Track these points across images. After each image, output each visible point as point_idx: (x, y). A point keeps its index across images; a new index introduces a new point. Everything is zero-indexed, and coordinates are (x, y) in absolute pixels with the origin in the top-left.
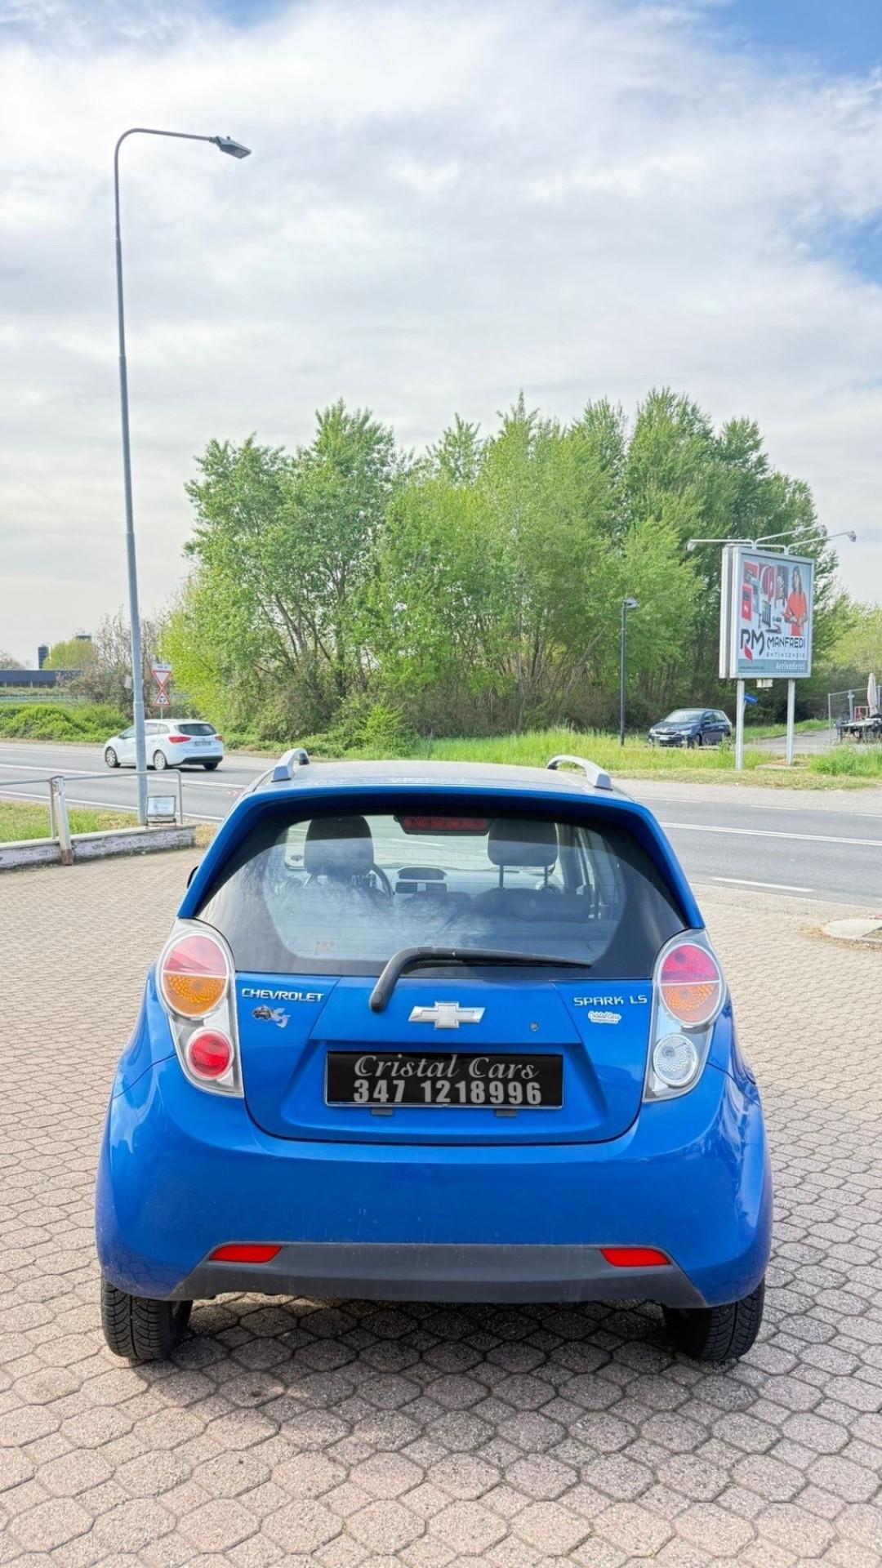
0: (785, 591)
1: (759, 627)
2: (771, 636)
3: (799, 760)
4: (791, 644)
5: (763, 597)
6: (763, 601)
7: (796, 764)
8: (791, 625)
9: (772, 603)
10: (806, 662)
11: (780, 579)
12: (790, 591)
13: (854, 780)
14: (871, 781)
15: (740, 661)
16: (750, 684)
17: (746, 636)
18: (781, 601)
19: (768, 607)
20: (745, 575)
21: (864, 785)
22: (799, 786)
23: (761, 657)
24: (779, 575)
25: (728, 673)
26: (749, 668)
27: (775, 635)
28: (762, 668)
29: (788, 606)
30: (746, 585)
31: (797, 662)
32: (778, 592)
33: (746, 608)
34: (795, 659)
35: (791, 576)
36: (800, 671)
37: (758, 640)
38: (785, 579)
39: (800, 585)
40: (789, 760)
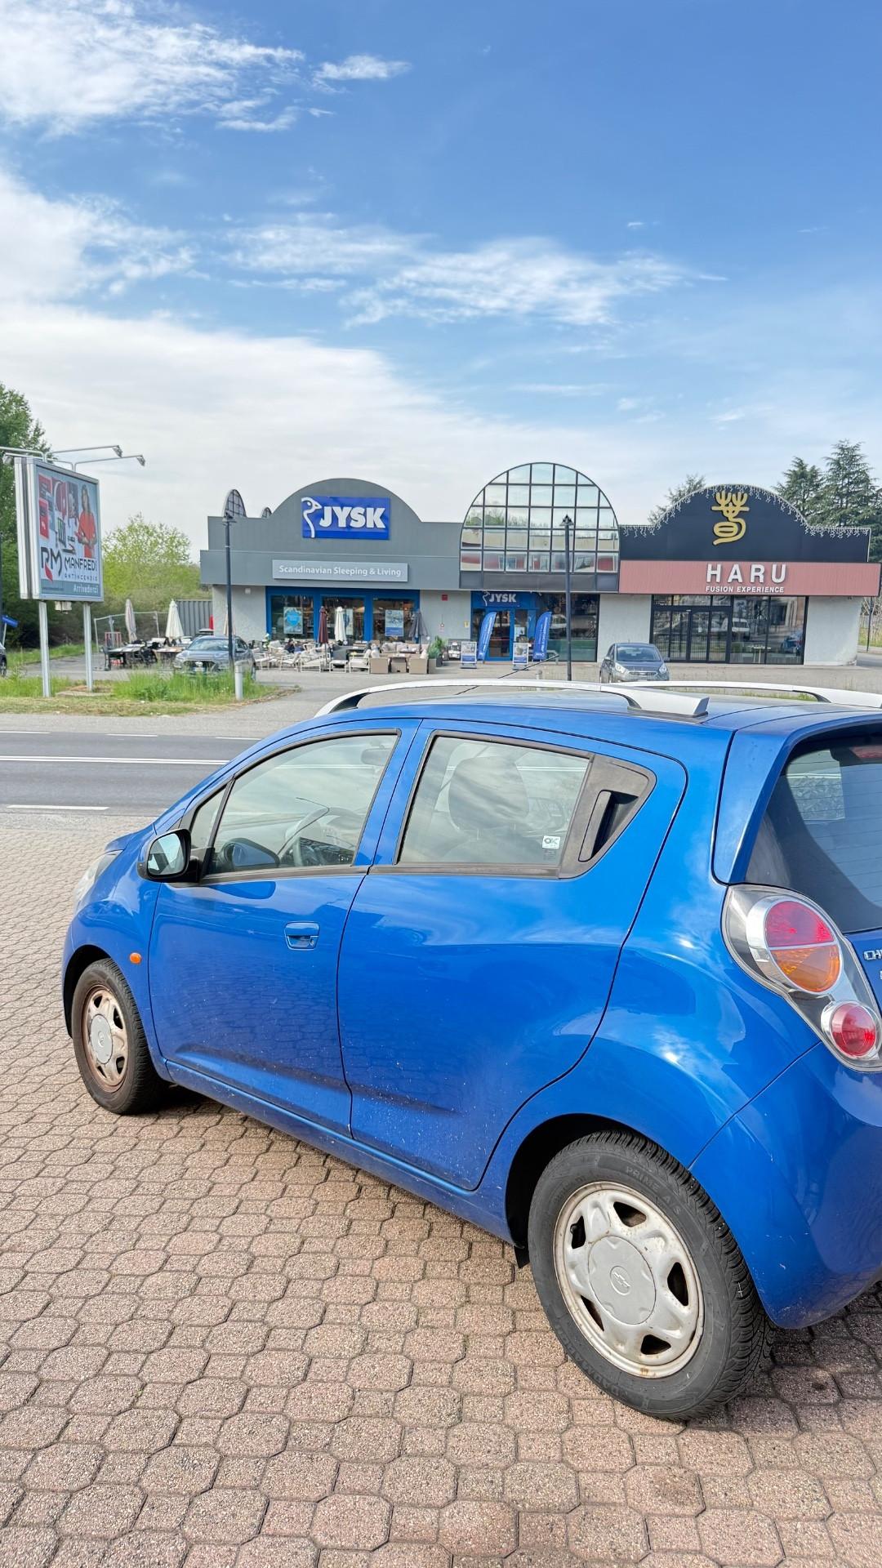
0: (76, 509)
1: (57, 545)
2: (68, 556)
3: (100, 686)
4: (85, 566)
5: (58, 514)
6: (59, 519)
7: (96, 690)
8: (83, 546)
9: (66, 521)
10: (99, 585)
11: (71, 496)
12: (81, 510)
13: (173, 705)
14: (188, 705)
15: (42, 581)
16: (50, 604)
17: (45, 555)
18: (74, 519)
19: (62, 526)
20: (40, 490)
21: (187, 710)
22: (124, 712)
23: (60, 579)
24: (70, 492)
25: (30, 593)
26: (51, 589)
27: (71, 556)
28: (62, 590)
29: (80, 526)
30: (42, 500)
31: (92, 585)
32: (70, 511)
33: (43, 525)
34: (89, 581)
35: (80, 495)
36: (94, 595)
37: (56, 559)
38: (75, 496)
39: (88, 505)
40: (90, 686)
